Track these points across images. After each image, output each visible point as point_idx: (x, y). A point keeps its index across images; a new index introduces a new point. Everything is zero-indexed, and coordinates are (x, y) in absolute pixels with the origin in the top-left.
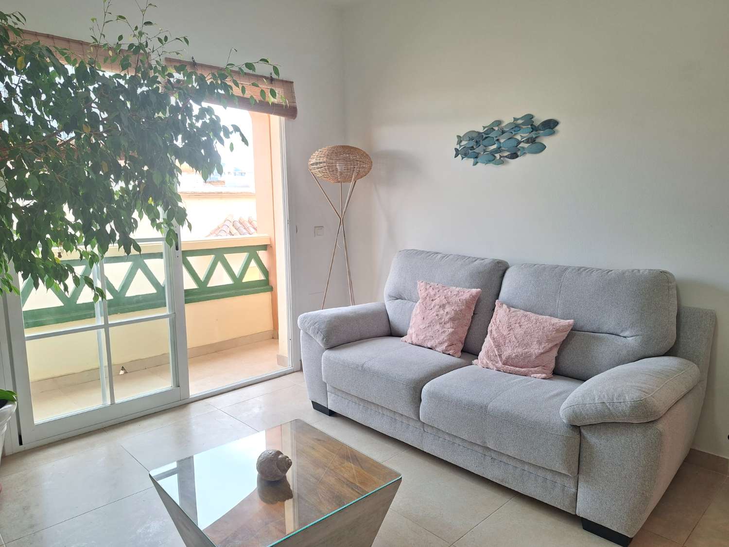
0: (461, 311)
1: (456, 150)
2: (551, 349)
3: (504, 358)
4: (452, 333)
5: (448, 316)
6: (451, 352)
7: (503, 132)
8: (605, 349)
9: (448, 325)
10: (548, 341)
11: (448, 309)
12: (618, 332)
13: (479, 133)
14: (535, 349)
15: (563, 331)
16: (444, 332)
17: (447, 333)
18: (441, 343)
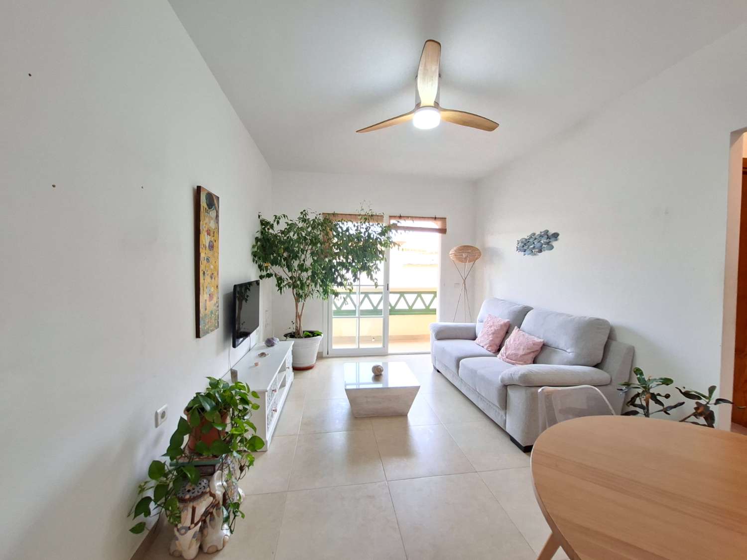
0: (498, 329)
1: (517, 247)
2: (529, 353)
3: (507, 354)
4: (492, 340)
5: (492, 332)
6: (489, 349)
7: (535, 239)
8: (557, 357)
9: (490, 336)
10: (528, 349)
11: (492, 328)
12: (565, 349)
13: (526, 240)
14: (521, 352)
15: (539, 345)
16: (488, 339)
18: (486, 345)
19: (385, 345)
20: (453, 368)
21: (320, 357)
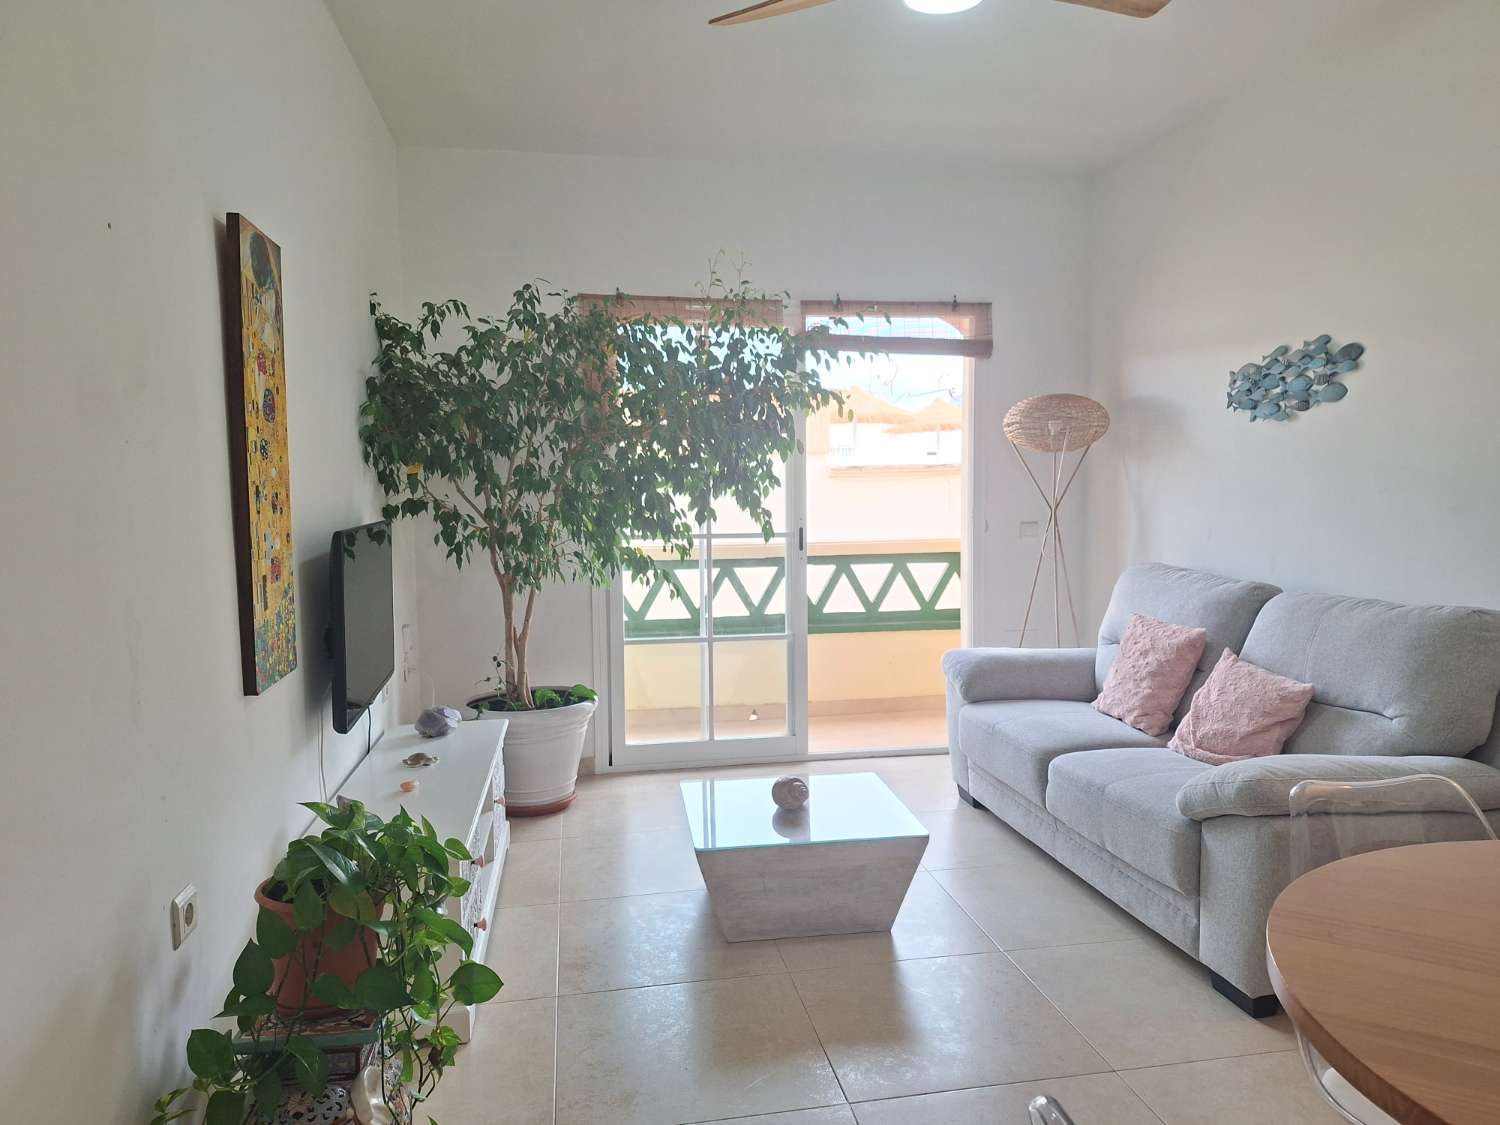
0: (1168, 661)
1: (1229, 395)
2: (1267, 729)
3: (1198, 735)
4: (1148, 697)
5: (1149, 669)
6: (1141, 726)
7: (1288, 366)
8: (1351, 735)
9: (1144, 684)
10: (1265, 714)
11: (1150, 659)
12: (1380, 709)
13: (1259, 368)
14: (1244, 726)
15: (1292, 700)
16: (1136, 694)
17: (1140, 696)
18: (1130, 711)
19: (797, 732)
20: (1027, 785)
21: (588, 774)
